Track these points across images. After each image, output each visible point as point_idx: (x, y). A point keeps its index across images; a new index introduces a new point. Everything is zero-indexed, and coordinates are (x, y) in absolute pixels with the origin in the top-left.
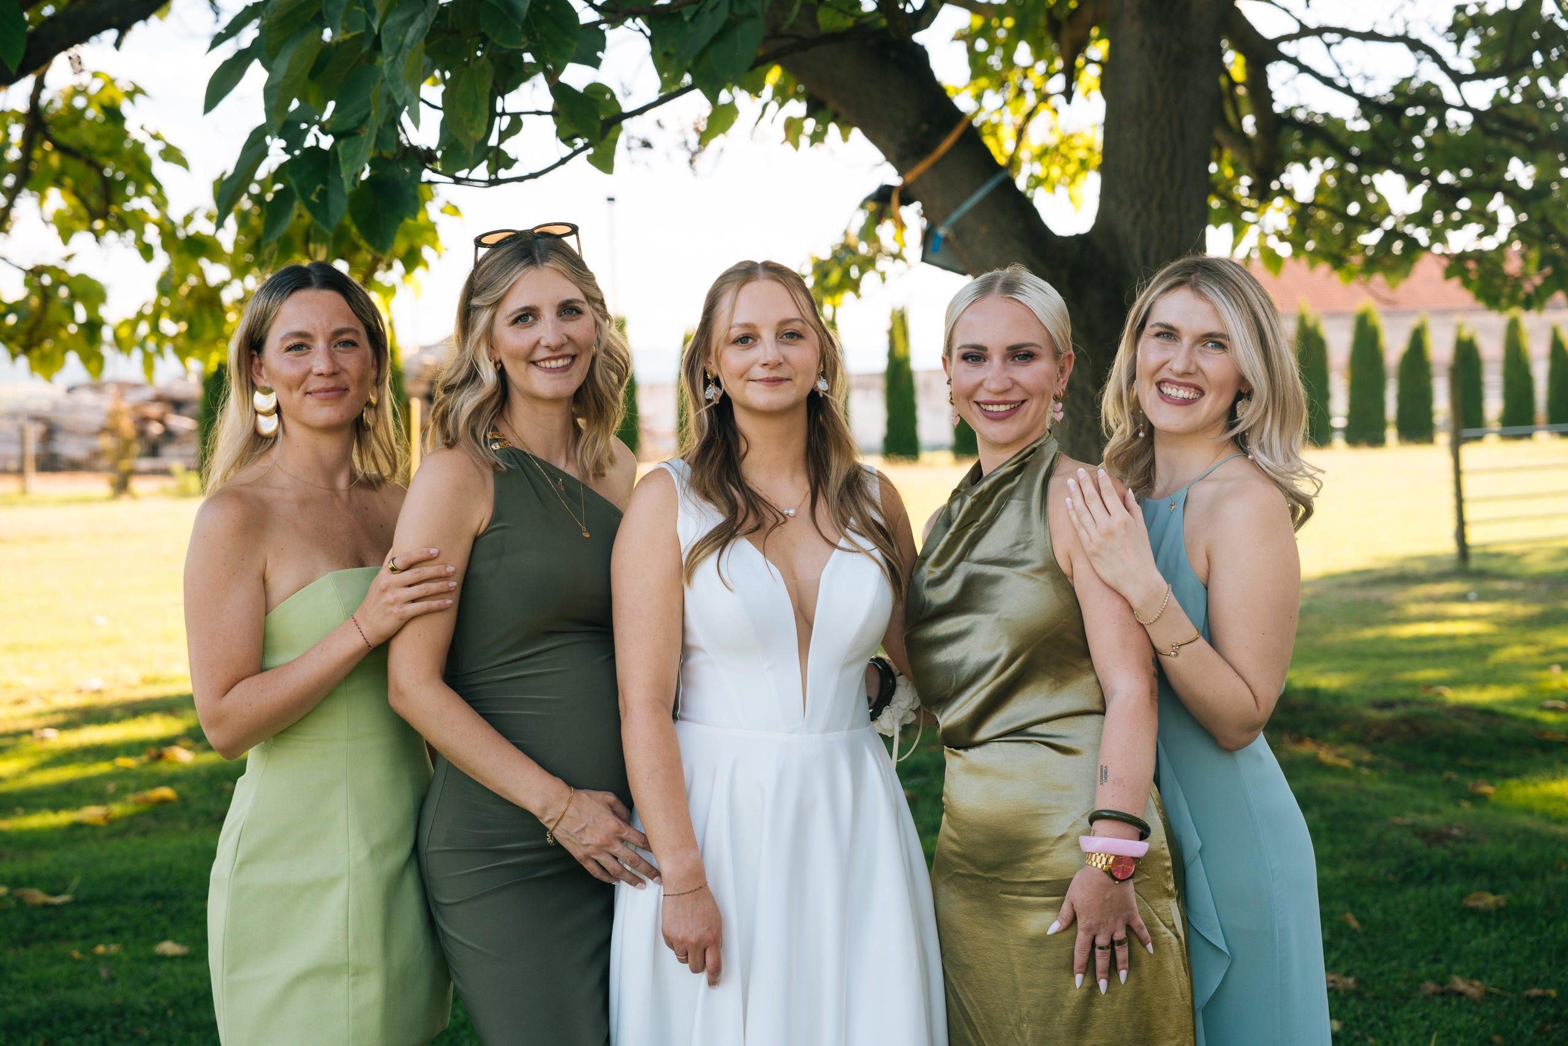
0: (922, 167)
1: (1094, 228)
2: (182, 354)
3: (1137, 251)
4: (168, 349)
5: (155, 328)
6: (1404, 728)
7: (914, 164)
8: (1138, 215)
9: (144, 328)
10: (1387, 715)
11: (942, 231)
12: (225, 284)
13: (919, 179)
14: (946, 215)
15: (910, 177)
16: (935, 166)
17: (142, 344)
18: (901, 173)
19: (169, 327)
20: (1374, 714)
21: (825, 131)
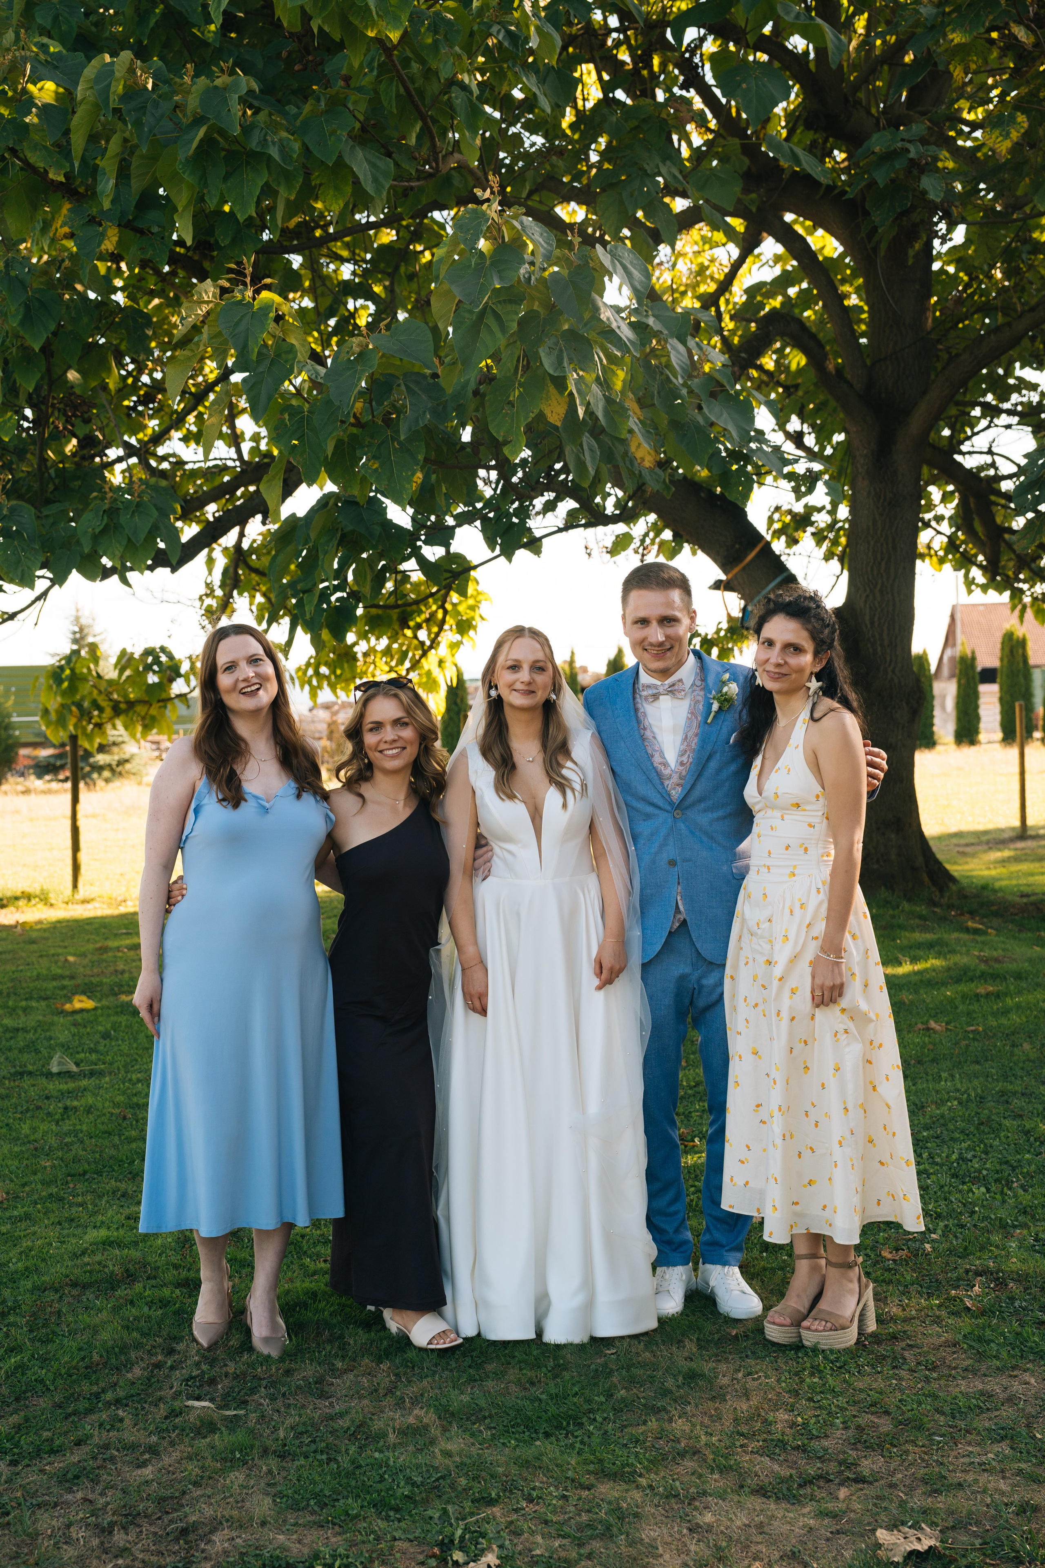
0: (736, 570)
1: (844, 604)
2: (333, 687)
3: (867, 618)
4: (325, 684)
5: (317, 673)
6: (1031, 908)
7: (732, 569)
8: (867, 596)
9: (310, 672)
10: (1025, 900)
11: (750, 608)
12: (355, 644)
13: (735, 576)
14: (752, 599)
15: (730, 576)
16: (744, 569)
17: (310, 683)
18: (725, 572)
19: (324, 670)
20: (1018, 900)
21: (681, 547)
